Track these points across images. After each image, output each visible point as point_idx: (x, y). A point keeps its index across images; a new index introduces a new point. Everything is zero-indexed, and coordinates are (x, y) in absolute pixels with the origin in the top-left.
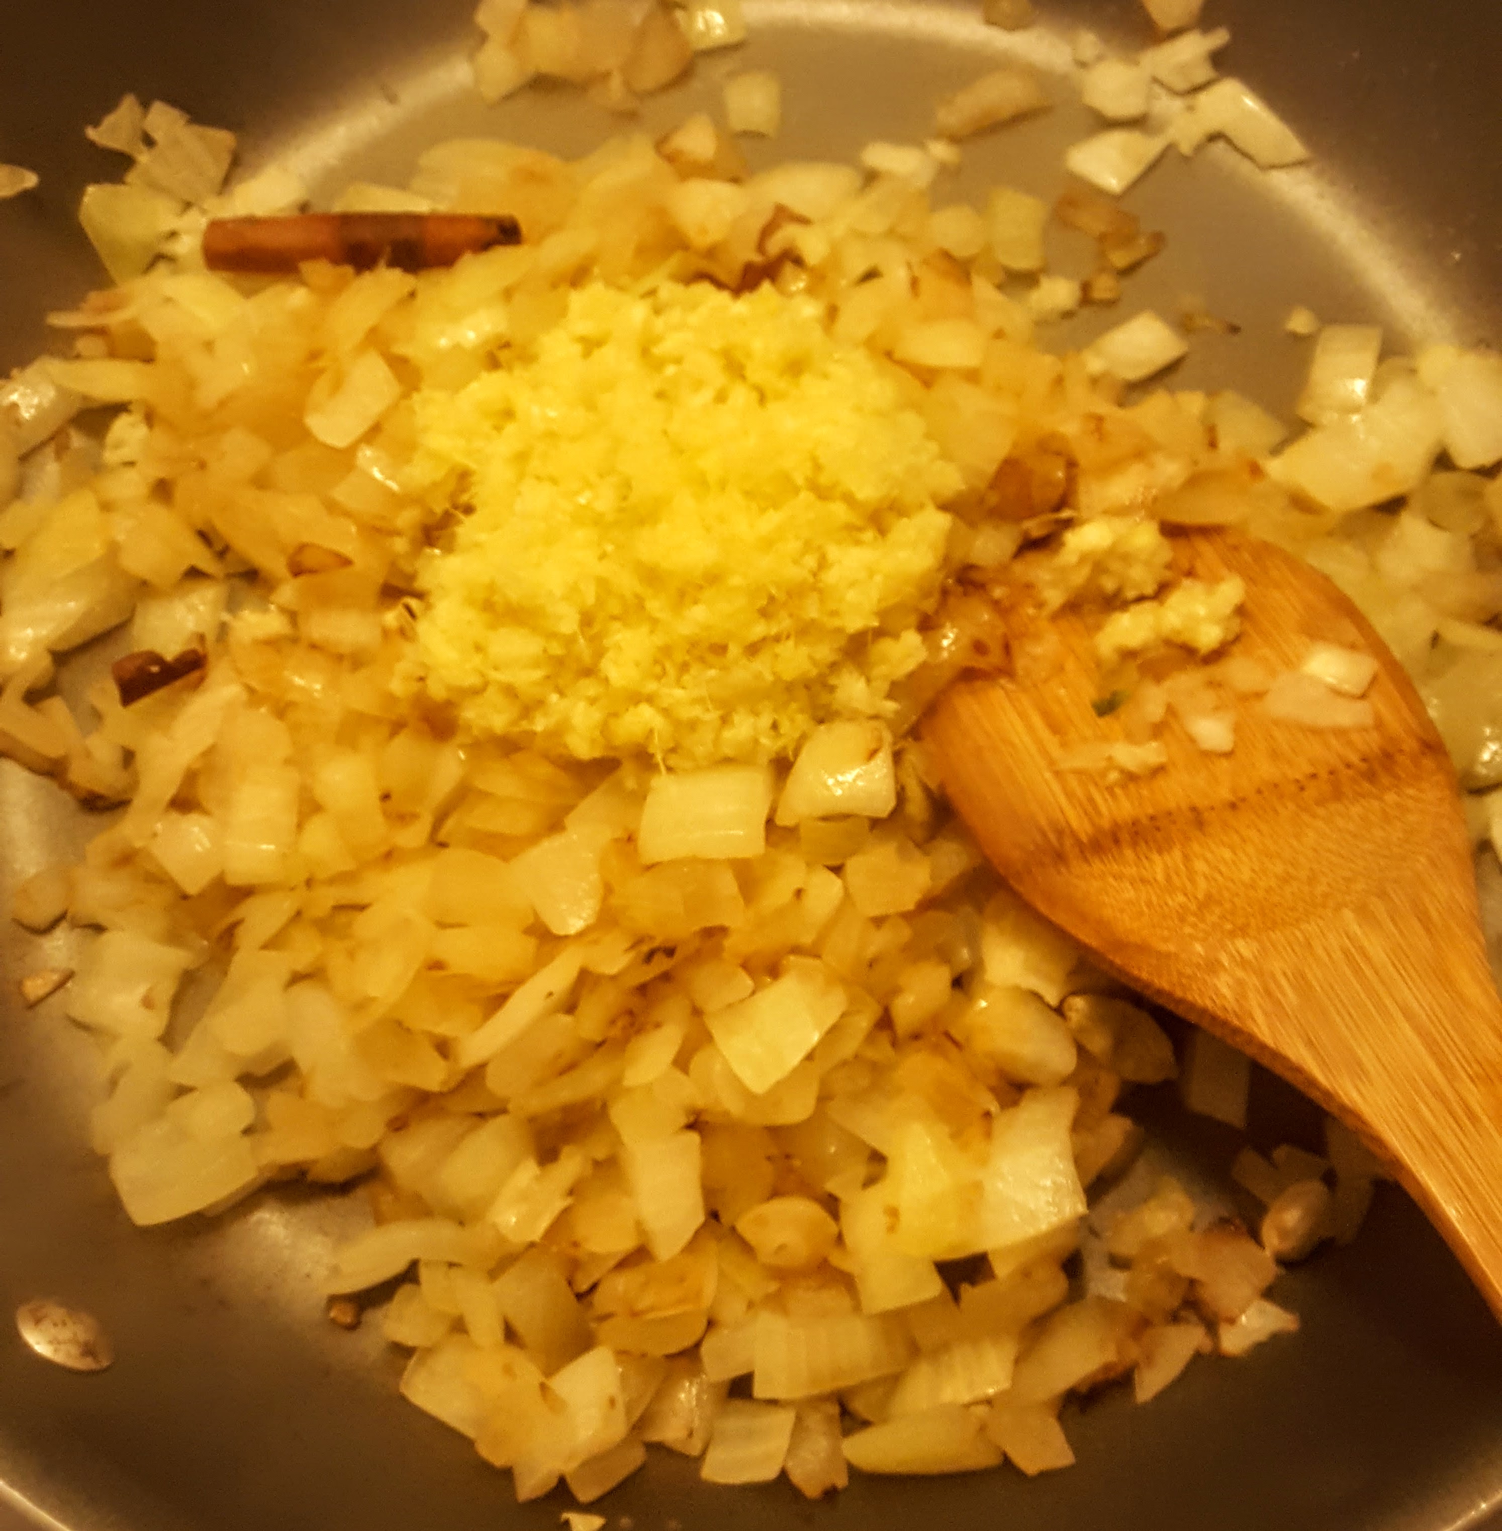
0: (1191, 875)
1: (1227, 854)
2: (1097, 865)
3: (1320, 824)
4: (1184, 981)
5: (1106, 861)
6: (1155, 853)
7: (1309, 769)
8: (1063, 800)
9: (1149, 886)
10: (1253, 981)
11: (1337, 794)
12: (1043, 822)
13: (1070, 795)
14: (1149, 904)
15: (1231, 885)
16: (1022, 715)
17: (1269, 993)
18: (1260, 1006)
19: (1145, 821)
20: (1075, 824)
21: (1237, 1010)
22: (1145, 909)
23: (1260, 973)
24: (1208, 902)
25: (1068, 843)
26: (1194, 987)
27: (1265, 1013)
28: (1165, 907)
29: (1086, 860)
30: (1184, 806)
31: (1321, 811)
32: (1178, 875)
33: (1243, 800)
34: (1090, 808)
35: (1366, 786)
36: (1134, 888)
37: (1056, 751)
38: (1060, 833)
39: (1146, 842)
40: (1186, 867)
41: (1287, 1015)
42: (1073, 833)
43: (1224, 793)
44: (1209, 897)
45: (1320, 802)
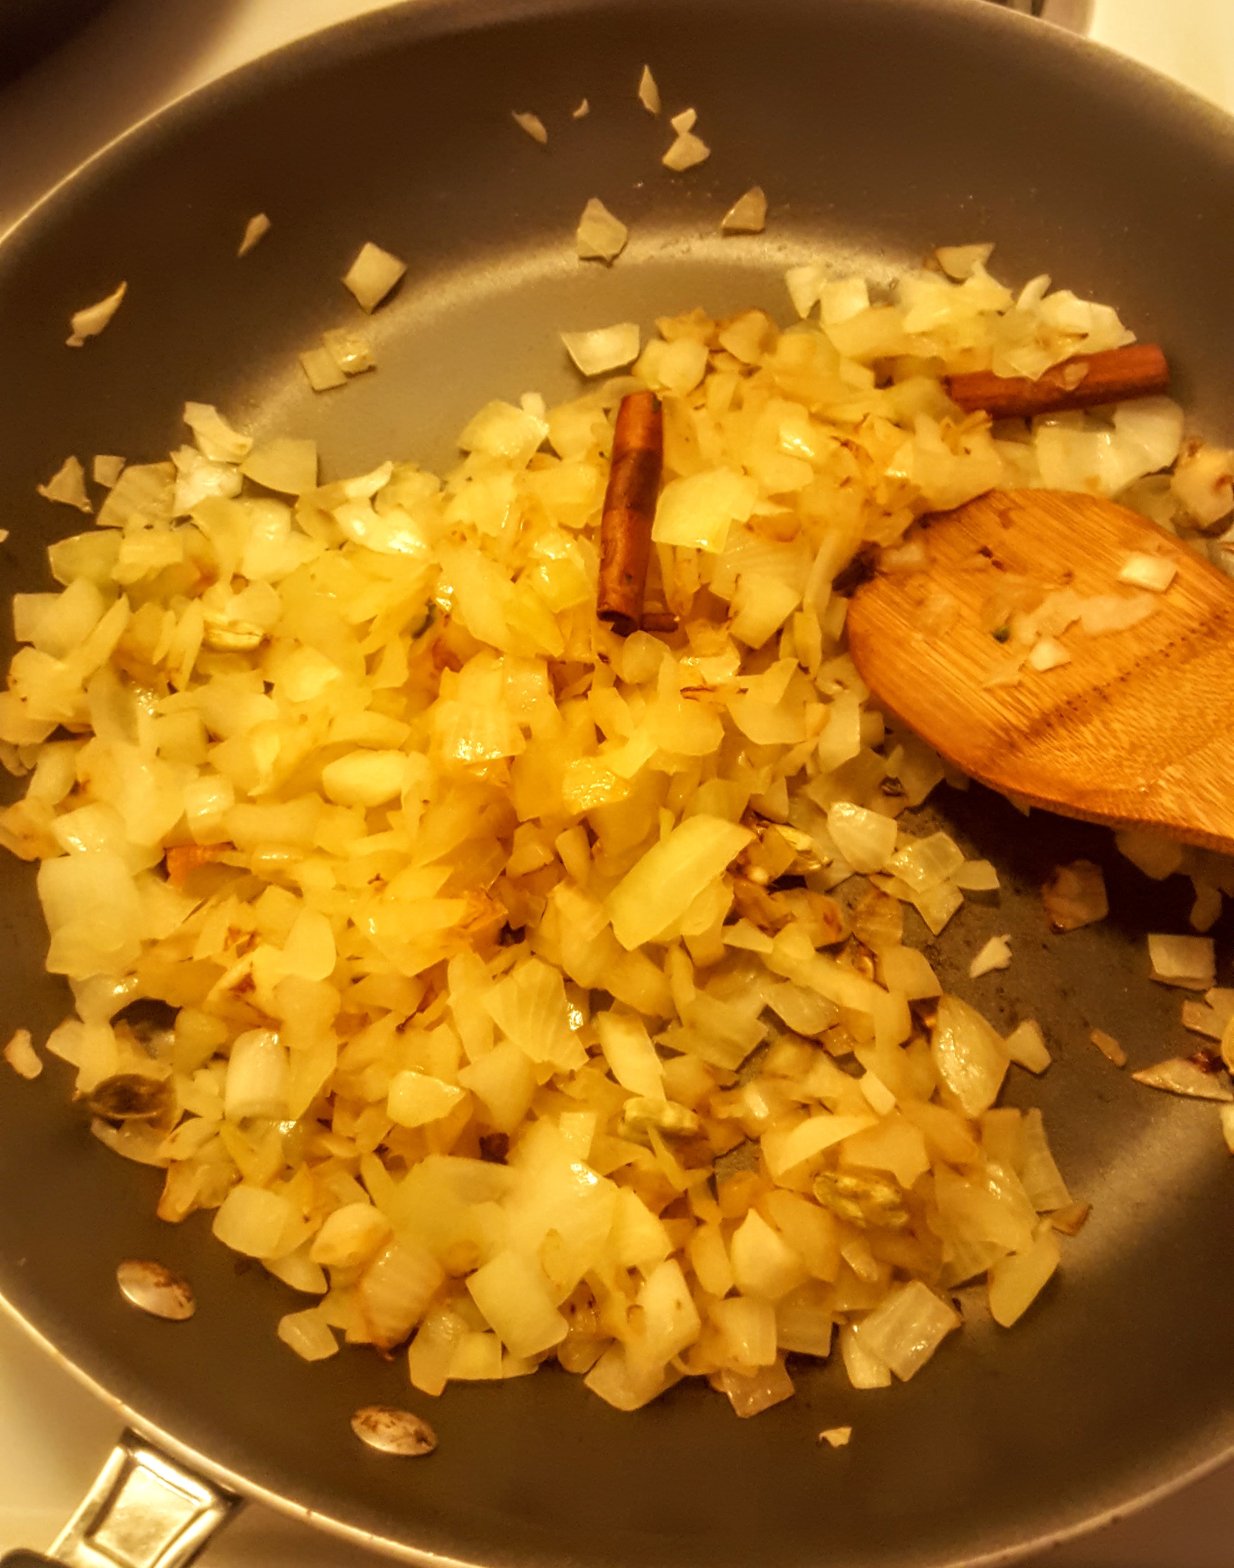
0: (1113, 732)
1: (1132, 712)
2: (1043, 746)
3: (1189, 675)
4: (1138, 806)
5: (1046, 739)
6: (1080, 725)
7: (1167, 642)
8: (1000, 708)
9: (1085, 749)
10: (1187, 793)
11: (1193, 653)
12: (990, 724)
13: (1003, 703)
14: (1092, 761)
15: (1144, 733)
16: (943, 655)
17: (1202, 798)
18: (1199, 809)
19: (1064, 706)
20: (1014, 721)
21: (1184, 816)
22: (1091, 766)
23: (1191, 786)
24: (1134, 748)
25: (1015, 735)
26: (1147, 808)
27: (1204, 812)
28: (1104, 761)
29: (1032, 743)
30: (1088, 689)
31: (1187, 667)
32: (1104, 737)
33: (1128, 674)
34: (1021, 709)
35: (1212, 642)
36: (1076, 754)
37: (981, 675)
38: (1006, 731)
39: (1071, 720)
40: (1107, 729)
41: (1220, 808)
42: (1016, 729)
43: (1113, 673)
44: (1132, 744)
45: (1185, 660)
